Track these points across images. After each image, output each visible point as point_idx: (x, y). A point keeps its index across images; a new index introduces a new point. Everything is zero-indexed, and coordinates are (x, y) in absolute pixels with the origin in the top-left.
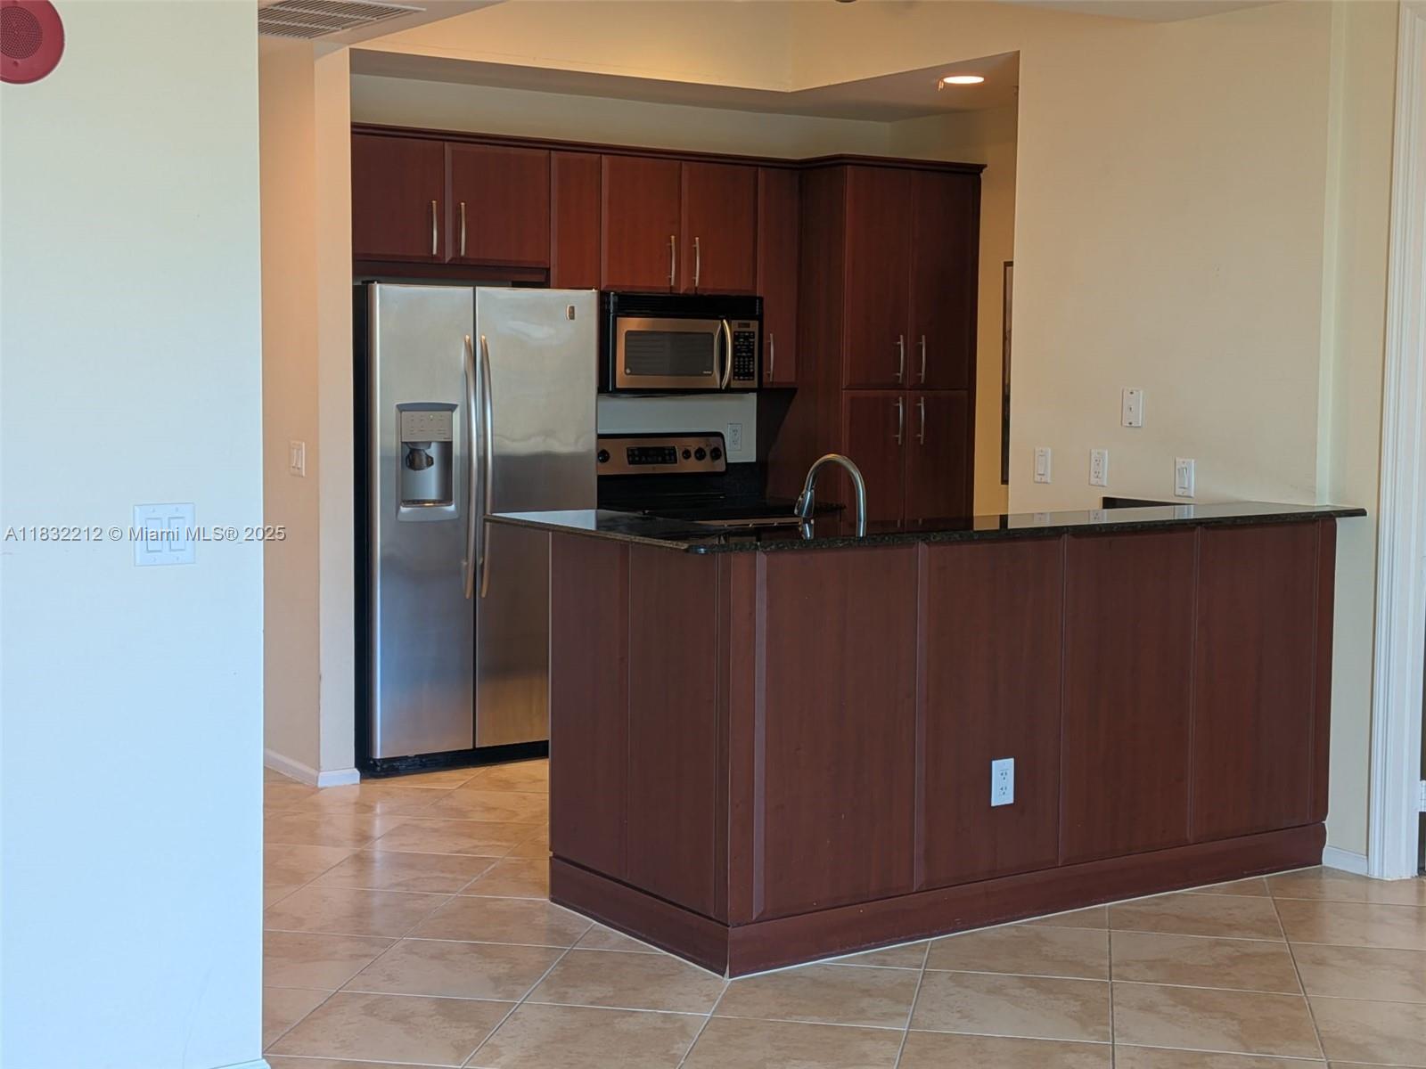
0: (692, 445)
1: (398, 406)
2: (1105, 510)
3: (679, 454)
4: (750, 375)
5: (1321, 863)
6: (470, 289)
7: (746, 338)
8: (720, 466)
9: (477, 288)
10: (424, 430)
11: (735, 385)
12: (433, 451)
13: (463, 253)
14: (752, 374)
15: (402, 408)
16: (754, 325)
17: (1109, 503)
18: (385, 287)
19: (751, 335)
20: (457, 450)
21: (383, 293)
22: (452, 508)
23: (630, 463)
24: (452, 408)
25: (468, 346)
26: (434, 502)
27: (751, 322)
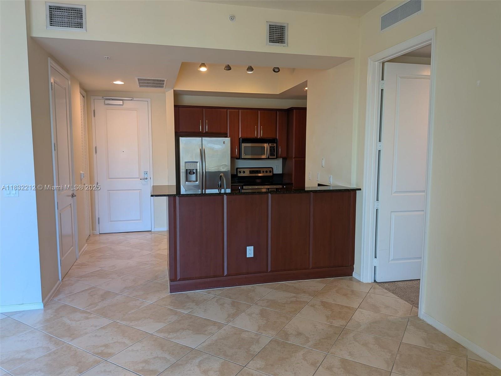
0: (265, 170)
1: (185, 162)
2: (319, 187)
3: (261, 172)
4: (274, 155)
5: (352, 276)
6: (201, 138)
7: (273, 147)
8: (271, 174)
9: (203, 138)
10: (190, 167)
11: (270, 157)
12: (194, 171)
13: (207, 131)
14: (275, 155)
15: (186, 162)
16: (275, 145)
17: (319, 185)
18: (182, 138)
19: (274, 147)
20: (198, 171)
21: (182, 140)
22: (197, 182)
23: (250, 173)
24: (197, 162)
25: (200, 150)
26: (194, 181)
27: (274, 144)
